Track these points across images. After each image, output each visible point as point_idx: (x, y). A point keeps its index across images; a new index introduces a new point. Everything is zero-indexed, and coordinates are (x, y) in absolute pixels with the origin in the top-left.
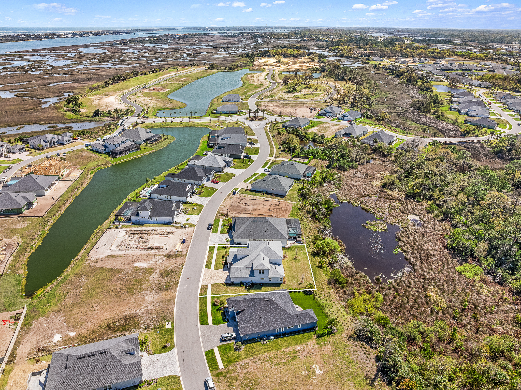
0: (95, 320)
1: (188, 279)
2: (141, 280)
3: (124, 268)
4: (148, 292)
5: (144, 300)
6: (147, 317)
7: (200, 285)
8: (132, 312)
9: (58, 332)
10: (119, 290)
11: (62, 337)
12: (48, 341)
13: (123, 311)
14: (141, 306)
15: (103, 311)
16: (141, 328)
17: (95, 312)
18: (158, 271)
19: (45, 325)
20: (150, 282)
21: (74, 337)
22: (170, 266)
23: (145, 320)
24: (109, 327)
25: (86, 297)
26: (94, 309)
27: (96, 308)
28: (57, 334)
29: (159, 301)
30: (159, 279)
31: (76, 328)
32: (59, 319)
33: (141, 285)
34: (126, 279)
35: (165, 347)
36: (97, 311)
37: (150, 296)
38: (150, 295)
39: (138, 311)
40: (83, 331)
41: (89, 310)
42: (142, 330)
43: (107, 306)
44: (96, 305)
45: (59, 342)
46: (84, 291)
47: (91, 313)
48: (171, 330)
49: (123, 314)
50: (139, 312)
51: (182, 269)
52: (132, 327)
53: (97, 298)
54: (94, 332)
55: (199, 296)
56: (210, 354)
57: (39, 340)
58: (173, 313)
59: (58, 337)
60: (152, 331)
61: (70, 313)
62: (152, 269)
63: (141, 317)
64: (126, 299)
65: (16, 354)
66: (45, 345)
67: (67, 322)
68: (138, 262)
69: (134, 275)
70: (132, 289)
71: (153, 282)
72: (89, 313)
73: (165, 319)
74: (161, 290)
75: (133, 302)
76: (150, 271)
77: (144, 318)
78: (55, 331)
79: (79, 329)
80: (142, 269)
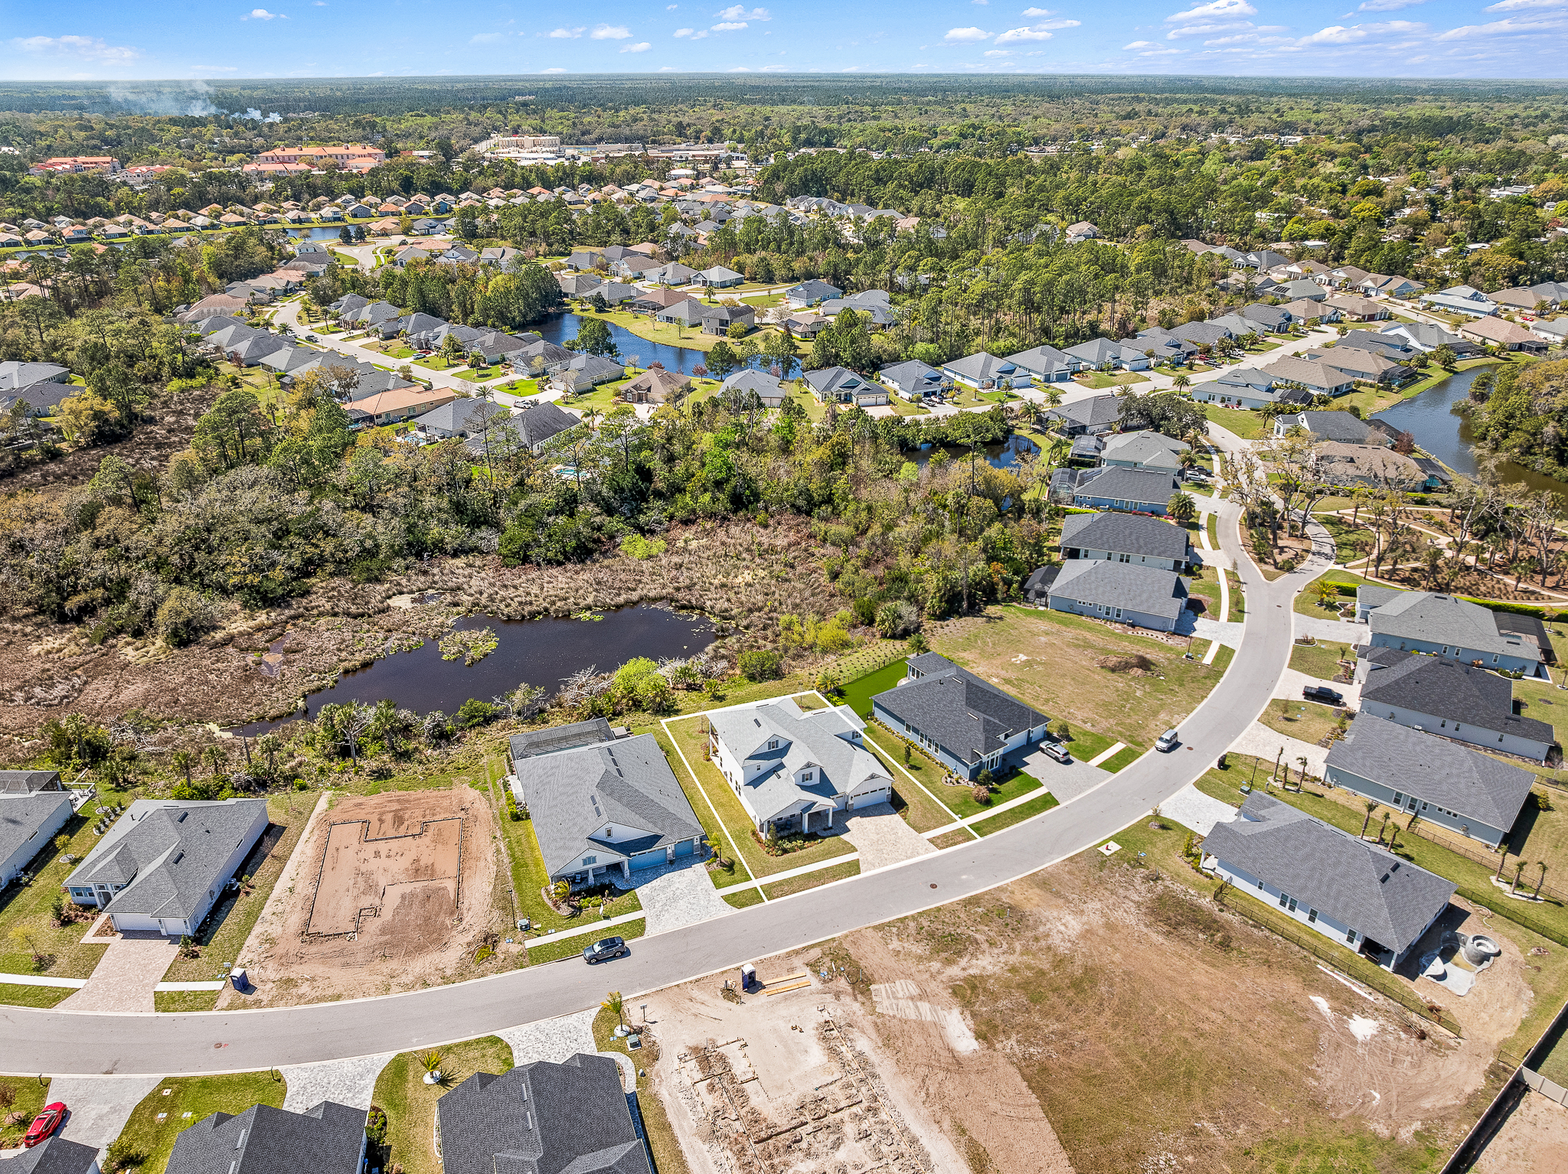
0: (1242, 988)
1: (933, 886)
2: (1024, 986)
3: (1012, 1070)
4: (1056, 940)
5: (1088, 934)
6: (1128, 894)
7: (939, 853)
8: (1145, 930)
9: (1353, 1040)
10: (1108, 1013)
11: (1350, 1017)
12: (1390, 1038)
13: (1158, 948)
14: (1110, 926)
15: (1204, 993)
16: (1166, 887)
17: (1226, 1006)
18: (954, 971)
19: (1378, 1096)
20: (1013, 959)
21: (1323, 991)
22: (909, 954)
23: (1140, 892)
24: (1225, 945)
25: (1211, 1072)
26: (1220, 1019)
27: (1213, 1015)
28: (1360, 1038)
29: (1061, 901)
30: (985, 946)
31: (1305, 1010)
32: (1329, 1076)
33: (1042, 973)
34: (1057, 1026)
35: (1163, 827)
36: (1218, 1005)
37: (1062, 928)
38: (1059, 932)
39: (1131, 920)
40: (1291, 985)
41: (1235, 1029)
42: (1168, 883)
43: (1184, 996)
44: (1206, 1027)
45: (1363, 1013)
46: (1198, 1105)
47: (1236, 1015)
48: (1115, 838)
49: (1169, 945)
50: (1129, 916)
51: (902, 920)
52: (1179, 903)
53: (1186, 1042)
54: (1267, 961)
55: (979, 839)
56: (1112, 766)
57: (1413, 1065)
58: (1071, 859)
59: (1362, 1027)
60: (1153, 867)
61: (1287, 1067)
62: (956, 991)
63: (1138, 904)
64: (1118, 972)
65: (1487, 1077)
66: (1403, 1035)
67: (1314, 1048)
68: (951, 1050)
69: (1019, 1019)
70: (1076, 985)
71: (1011, 951)
72: (1241, 1018)
73: (1103, 862)
74: (1022, 918)
75: (1116, 949)
76: (967, 993)
77: (1136, 898)
78: (1360, 1051)
79: (1297, 998)
80: (974, 1015)
